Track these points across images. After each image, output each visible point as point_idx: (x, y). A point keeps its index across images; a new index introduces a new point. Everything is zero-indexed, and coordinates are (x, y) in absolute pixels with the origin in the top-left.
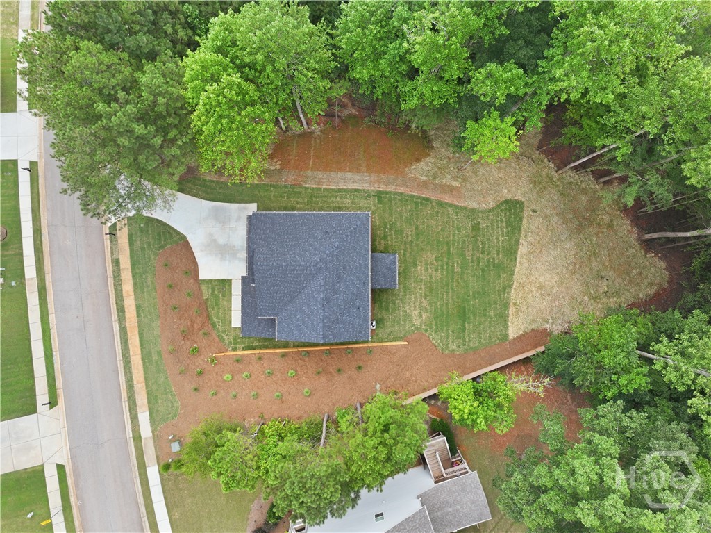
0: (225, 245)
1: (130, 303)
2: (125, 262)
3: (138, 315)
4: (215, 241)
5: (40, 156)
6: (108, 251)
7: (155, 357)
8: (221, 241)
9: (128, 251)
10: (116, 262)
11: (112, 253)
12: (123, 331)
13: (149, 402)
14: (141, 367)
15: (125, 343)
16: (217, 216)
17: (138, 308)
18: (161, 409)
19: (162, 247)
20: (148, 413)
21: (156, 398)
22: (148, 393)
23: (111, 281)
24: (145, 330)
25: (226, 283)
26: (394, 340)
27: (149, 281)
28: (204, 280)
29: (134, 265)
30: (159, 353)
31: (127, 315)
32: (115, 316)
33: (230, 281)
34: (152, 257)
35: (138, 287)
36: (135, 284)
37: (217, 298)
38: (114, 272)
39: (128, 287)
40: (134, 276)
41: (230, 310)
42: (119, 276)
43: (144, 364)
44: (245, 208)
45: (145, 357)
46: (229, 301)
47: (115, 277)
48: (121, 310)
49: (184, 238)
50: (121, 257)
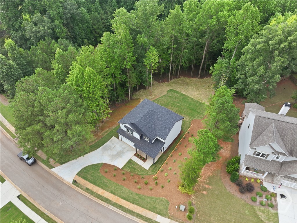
0: (117, 153)
1: (107, 194)
2: (90, 186)
3: (114, 194)
4: (113, 155)
6: (80, 190)
7: (137, 197)
8: (115, 153)
9: (88, 182)
10: (87, 190)
11: (82, 189)
12: (115, 205)
13: (154, 212)
14: (136, 206)
15: (120, 207)
16: (106, 149)
17: (112, 192)
18: (161, 208)
19: (98, 170)
20: (159, 216)
21: (155, 207)
22: (150, 210)
23: (92, 197)
24: (123, 195)
25: (130, 162)
27: (106, 181)
28: (122, 168)
29: (94, 183)
30: (137, 194)
31: (110, 199)
32: (105, 205)
33: (130, 159)
34: (99, 174)
35: (104, 187)
36: (102, 188)
37: (133, 167)
38: (89, 193)
39: (100, 191)
40: (99, 186)
41: (140, 166)
42: (93, 192)
43: (136, 204)
44: (112, 140)
45: (134, 202)
46: (137, 164)
47: (92, 194)
48: (106, 200)
49: (102, 163)
50: (87, 187)
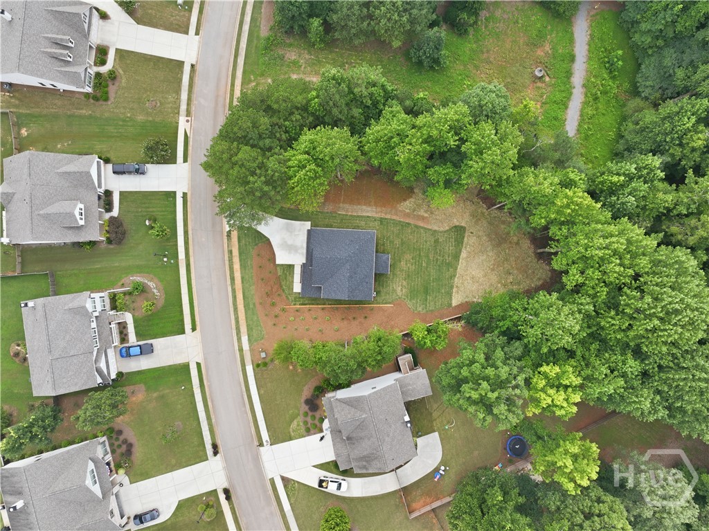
0: (292, 245)
1: (238, 275)
2: (236, 252)
3: (242, 282)
4: (286, 242)
5: (188, 190)
6: (226, 245)
7: (251, 306)
8: (290, 242)
9: (237, 246)
10: (230, 252)
11: (228, 246)
12: (234, 291)
13: (248, 331)
14: (243, 311)
15: (235, 297)
16: (288, 228)
17: (242, 278)
18: (255, 335)
19: (256, 245)
20: (247, 337)
21: (252, 329)
22: (247, 326)
23: (227, 263)
24: (246, 291)
25: (291, 267)
26: (386, 303)
27: (249, 263)
28: (278, 265)
29: (240, 254)
30: (254, 304)
31: (236, 282)
32: (229, 282)
33: (294, 265)
34: (251, 250)
35: (243, 266)
36: (241, 265)
37: (286, 275)
38: (229, 257)
39: (237, 266)
40: (240, 261)
41: (293, 282)
42: (232, 260)
43: (245, 310)
44: (304, 224)
45: (246, 306)
46: (293, 277)
47: (229, 261)
48: (233, 279)
49: (268, 240)
50: (233, 249)
